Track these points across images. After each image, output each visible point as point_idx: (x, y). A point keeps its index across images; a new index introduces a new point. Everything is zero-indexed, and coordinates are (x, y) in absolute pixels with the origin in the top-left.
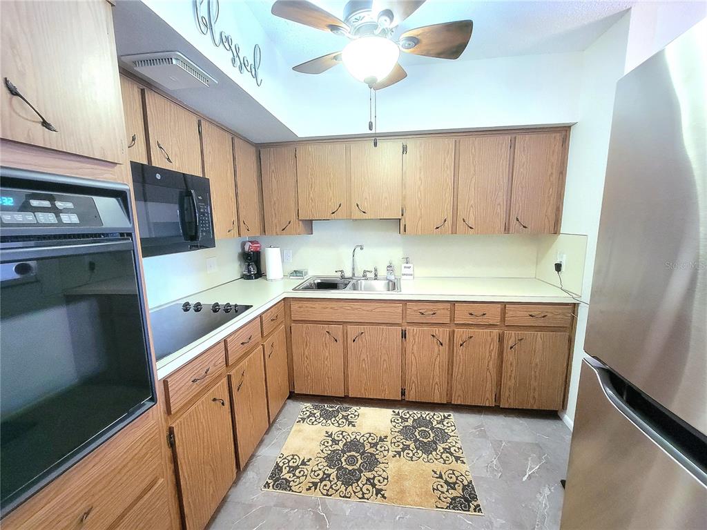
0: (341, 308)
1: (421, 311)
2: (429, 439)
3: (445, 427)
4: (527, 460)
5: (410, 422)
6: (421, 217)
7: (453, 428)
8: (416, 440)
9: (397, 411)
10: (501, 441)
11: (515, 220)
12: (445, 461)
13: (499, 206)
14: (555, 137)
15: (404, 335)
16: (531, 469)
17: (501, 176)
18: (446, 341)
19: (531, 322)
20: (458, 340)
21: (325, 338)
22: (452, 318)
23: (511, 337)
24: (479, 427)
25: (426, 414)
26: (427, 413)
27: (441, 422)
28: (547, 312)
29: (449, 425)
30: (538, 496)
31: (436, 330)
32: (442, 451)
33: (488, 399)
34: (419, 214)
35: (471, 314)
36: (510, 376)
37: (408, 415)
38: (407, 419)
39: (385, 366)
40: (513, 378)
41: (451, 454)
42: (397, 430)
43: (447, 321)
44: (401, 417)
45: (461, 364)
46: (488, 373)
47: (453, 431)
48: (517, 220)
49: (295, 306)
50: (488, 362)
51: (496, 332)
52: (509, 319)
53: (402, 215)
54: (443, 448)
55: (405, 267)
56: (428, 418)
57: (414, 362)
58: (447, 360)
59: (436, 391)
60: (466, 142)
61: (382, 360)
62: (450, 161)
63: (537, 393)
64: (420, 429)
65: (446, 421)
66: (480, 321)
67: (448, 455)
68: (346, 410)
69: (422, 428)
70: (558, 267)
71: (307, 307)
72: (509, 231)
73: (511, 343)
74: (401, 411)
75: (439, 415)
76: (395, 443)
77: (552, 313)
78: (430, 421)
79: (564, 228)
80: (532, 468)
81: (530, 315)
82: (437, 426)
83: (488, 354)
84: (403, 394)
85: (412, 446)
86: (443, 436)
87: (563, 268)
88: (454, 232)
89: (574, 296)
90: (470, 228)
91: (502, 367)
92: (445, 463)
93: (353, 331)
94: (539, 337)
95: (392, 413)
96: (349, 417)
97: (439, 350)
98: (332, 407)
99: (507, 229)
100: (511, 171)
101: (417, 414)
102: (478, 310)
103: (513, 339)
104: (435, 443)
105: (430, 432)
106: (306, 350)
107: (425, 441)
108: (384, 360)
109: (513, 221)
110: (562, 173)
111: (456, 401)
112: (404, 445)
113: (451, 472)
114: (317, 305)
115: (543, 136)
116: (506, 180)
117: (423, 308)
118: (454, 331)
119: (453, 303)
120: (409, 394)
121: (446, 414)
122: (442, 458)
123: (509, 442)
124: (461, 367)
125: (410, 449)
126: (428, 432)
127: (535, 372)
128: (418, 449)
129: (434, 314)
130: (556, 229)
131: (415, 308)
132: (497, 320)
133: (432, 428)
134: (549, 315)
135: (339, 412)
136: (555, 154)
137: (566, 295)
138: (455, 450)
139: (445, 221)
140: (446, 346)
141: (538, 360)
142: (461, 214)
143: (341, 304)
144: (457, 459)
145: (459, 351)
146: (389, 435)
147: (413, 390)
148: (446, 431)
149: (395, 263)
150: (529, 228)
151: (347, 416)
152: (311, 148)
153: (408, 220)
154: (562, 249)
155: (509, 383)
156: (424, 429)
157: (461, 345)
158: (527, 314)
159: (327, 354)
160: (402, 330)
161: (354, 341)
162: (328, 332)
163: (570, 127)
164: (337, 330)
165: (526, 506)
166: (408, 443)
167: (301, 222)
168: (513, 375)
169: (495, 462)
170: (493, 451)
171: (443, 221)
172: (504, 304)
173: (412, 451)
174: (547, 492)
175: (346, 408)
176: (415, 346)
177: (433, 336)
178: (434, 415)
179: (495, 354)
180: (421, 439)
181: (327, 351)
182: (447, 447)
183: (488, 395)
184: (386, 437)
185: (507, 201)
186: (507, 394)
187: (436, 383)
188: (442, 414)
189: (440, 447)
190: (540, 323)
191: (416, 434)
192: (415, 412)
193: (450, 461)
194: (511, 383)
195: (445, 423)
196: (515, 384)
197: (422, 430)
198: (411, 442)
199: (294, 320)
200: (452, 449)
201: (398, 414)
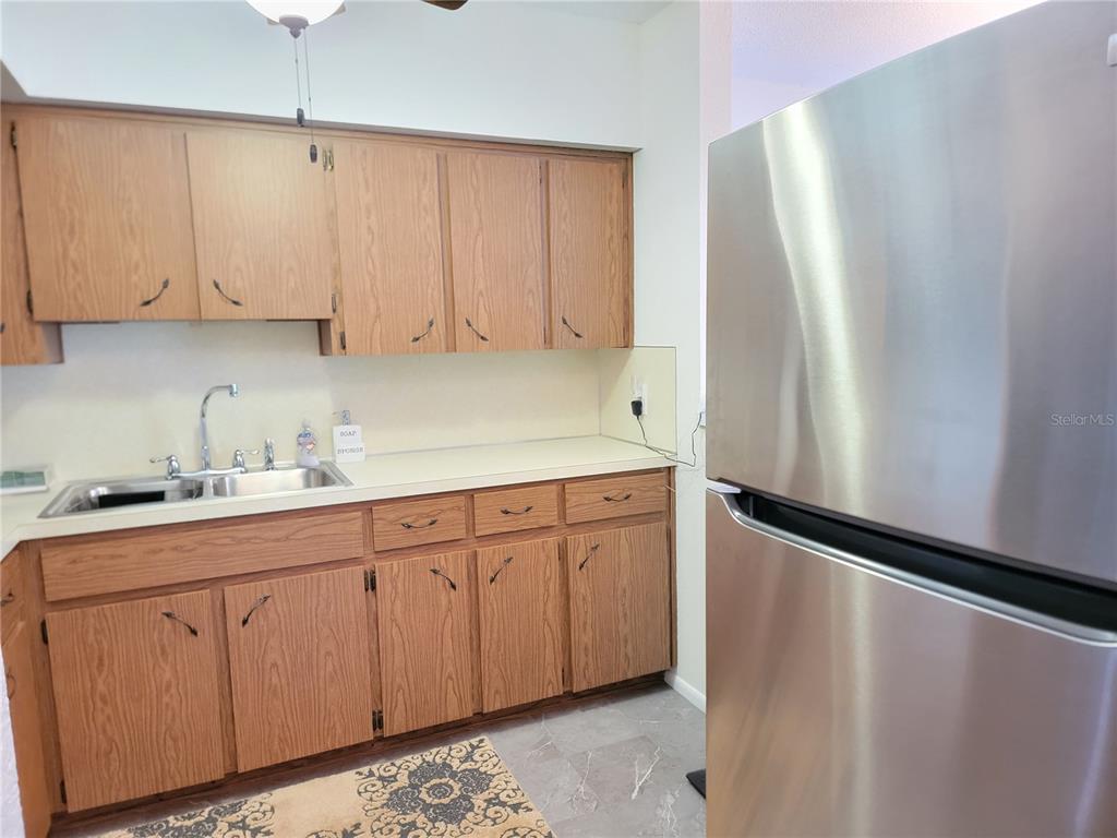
0: (202, 543)
1: (403, 521)
2: (452, 796)
3: (479, 765)
4: (632, 766)
5: (403, 780)
6: (378, 316)
7: (495, 760)
8: (426, 808)
9: (365, 770)
10: (584, 753)
11: (561, 322)
12: (494, 820)
13: (530, 295)
14: (611, 171)
15: (371, 584)
16: (641, 777)
17: (529, 236)
18: (461, 579)
19: (610, 511)
20: (485, 572)
21: (161, 632)
22: (471, 526)
23: (579, 544)
24: (542, 742)
25: (436, 754)
26: (434, 751)
27: (469, 757)
28: (631, 489)
29: (486, 757)
30: (659, 811)
31: (441, 559)
32: (484, 805)
33: (550, 682)
34: (372, 307)
35: (506, 512)
36: (585, 623)
37: (394, 770)
38: (395, 776)
39: (330, 668)
40: (588, 627)
41: (503, 804)
42: (378, 804)
43: (461, 533)
44: (381, 778)
45: (495, 619)
46: (547, 629)
47: (495, 766)
48: (565, 322)
49: (53, 562)
50: (545, 604)
51: (552, 540)
52: (572, 510)
53: (334, 311)
54: (485, 801)
55: (342, 434)
56: (438, 760)
57: (398, 640)
58: (467, 620)
59: (451, 693)
60: (460, 161)
61: (322, 652)
62: (429, 196)
63: (630, 647)
64: (428, 785)
65: (477, 753)
66: (523, 523)
67: (497, 808)
68: (234, 809)
69: (433, 782)
70: (637, 407)
71: (96, 557)
72: (551, 342)
73: (580, 558)
74: (374, 768)
75: (460, 747)
76: (381, 829)
77: (637, 489)
78: (444, 764)
79: (640, 336)
80: (643, 774)
81: (606, 499)
82: (463, 767)
83: (542, 590)
84: (378, 723)
85: (421, 820)
86: (479, 780)
87: (645, 409)
88: (452, 347)
89: (668, 454)
90: (482, 338)
91: (568, 609)
92: (495, 823)
93: (239, 598)
94: (623, 536)
95: (358, 777)
96: (248, 821)
97: (450, 602)
98: (190, 818)
99: (548, 342)
100: (545, 228)
101: (414, 760)
102: (517, 501)
103: (582, 548)
104: (468, 798)
105: (451, 782)
106: (100, 681)
107: (445, 801)
108: (328, 653)
109: (558, 325)
110: (628, 237)
111: (493, 704)
112: (404, 825)
113: (511, 833)
114: (129, 548)
115: (592, 166)
116: (538, 243)
117: (410, 513)
118: (475, 554)
119: (470, 494)
120: (392, 720)
121: (474, 741)
122: (486, 817)
123: (598, 750)
124: (496, 624)
125: (417, 828)
126: (446, 784)
127: (624, 605)
128: (434, 821)
129: (433, 523)
130: (625, 337)
131: (392, 516)
132: (552, 518)
133: (453, 775)
134: (634, 493)
135: (214, 821)
136: (614, 201)
137: (656, 454)
138: (508, 796)
139: (431, 324)
140: (463, 590)
141: (625, 582)
142: (463, 310)
143: (199, 535)
144: (516, 808)
145: (489, 592)
146: (362, 818)
147: (401, 706)
148: (482, 770)
149: (318, 427)
150: (586, 337)
151: (243, 821)
152: (63, 127)
153: (349, 323)
154: (640, 374)
155: (583, 638)
156: (437, 781)
157: (492, 580)
158: (601, 496)
159: (168, 675)
160: (366, 573)
161: (245, 622)
162: (168, 615)
163: (631, 154)
164: (195, 606)
165: (644, 834)
166: (409, 819)
167: (39, 330)
168: (589, 622)
169: (582, 789)
170: (576, 773)
171: (426, 324)
172: (562, 483)
173: (423, 829)
174: (670, 800)
175: (232, 806)
176: (398, 603)
177: (435, 572)
178: (450, 750)
179: (554, 586)
180: (436, 801)
181: (167, 668)
182: (492, 795)
183: (550, 674)
184: (357, 826)
185: (543, 285)
186: (582, 664)
187: (450, 677)
188: (466, 743)
189: (479, 800)
190: (623, 509)
191: (423, 795)
192: (409, 758)
193: (504, 817)
194: (586, 639)
195: (476, 757)
196: (594, 639)
197: (432, 786)
198: (415, 815)
199: (53, 603)
200: (503, 797)
201: (371, 774)
